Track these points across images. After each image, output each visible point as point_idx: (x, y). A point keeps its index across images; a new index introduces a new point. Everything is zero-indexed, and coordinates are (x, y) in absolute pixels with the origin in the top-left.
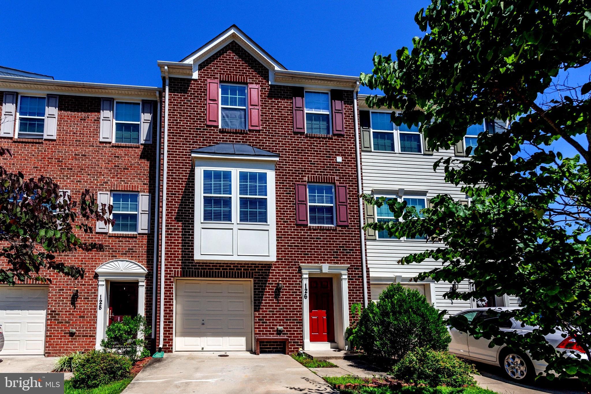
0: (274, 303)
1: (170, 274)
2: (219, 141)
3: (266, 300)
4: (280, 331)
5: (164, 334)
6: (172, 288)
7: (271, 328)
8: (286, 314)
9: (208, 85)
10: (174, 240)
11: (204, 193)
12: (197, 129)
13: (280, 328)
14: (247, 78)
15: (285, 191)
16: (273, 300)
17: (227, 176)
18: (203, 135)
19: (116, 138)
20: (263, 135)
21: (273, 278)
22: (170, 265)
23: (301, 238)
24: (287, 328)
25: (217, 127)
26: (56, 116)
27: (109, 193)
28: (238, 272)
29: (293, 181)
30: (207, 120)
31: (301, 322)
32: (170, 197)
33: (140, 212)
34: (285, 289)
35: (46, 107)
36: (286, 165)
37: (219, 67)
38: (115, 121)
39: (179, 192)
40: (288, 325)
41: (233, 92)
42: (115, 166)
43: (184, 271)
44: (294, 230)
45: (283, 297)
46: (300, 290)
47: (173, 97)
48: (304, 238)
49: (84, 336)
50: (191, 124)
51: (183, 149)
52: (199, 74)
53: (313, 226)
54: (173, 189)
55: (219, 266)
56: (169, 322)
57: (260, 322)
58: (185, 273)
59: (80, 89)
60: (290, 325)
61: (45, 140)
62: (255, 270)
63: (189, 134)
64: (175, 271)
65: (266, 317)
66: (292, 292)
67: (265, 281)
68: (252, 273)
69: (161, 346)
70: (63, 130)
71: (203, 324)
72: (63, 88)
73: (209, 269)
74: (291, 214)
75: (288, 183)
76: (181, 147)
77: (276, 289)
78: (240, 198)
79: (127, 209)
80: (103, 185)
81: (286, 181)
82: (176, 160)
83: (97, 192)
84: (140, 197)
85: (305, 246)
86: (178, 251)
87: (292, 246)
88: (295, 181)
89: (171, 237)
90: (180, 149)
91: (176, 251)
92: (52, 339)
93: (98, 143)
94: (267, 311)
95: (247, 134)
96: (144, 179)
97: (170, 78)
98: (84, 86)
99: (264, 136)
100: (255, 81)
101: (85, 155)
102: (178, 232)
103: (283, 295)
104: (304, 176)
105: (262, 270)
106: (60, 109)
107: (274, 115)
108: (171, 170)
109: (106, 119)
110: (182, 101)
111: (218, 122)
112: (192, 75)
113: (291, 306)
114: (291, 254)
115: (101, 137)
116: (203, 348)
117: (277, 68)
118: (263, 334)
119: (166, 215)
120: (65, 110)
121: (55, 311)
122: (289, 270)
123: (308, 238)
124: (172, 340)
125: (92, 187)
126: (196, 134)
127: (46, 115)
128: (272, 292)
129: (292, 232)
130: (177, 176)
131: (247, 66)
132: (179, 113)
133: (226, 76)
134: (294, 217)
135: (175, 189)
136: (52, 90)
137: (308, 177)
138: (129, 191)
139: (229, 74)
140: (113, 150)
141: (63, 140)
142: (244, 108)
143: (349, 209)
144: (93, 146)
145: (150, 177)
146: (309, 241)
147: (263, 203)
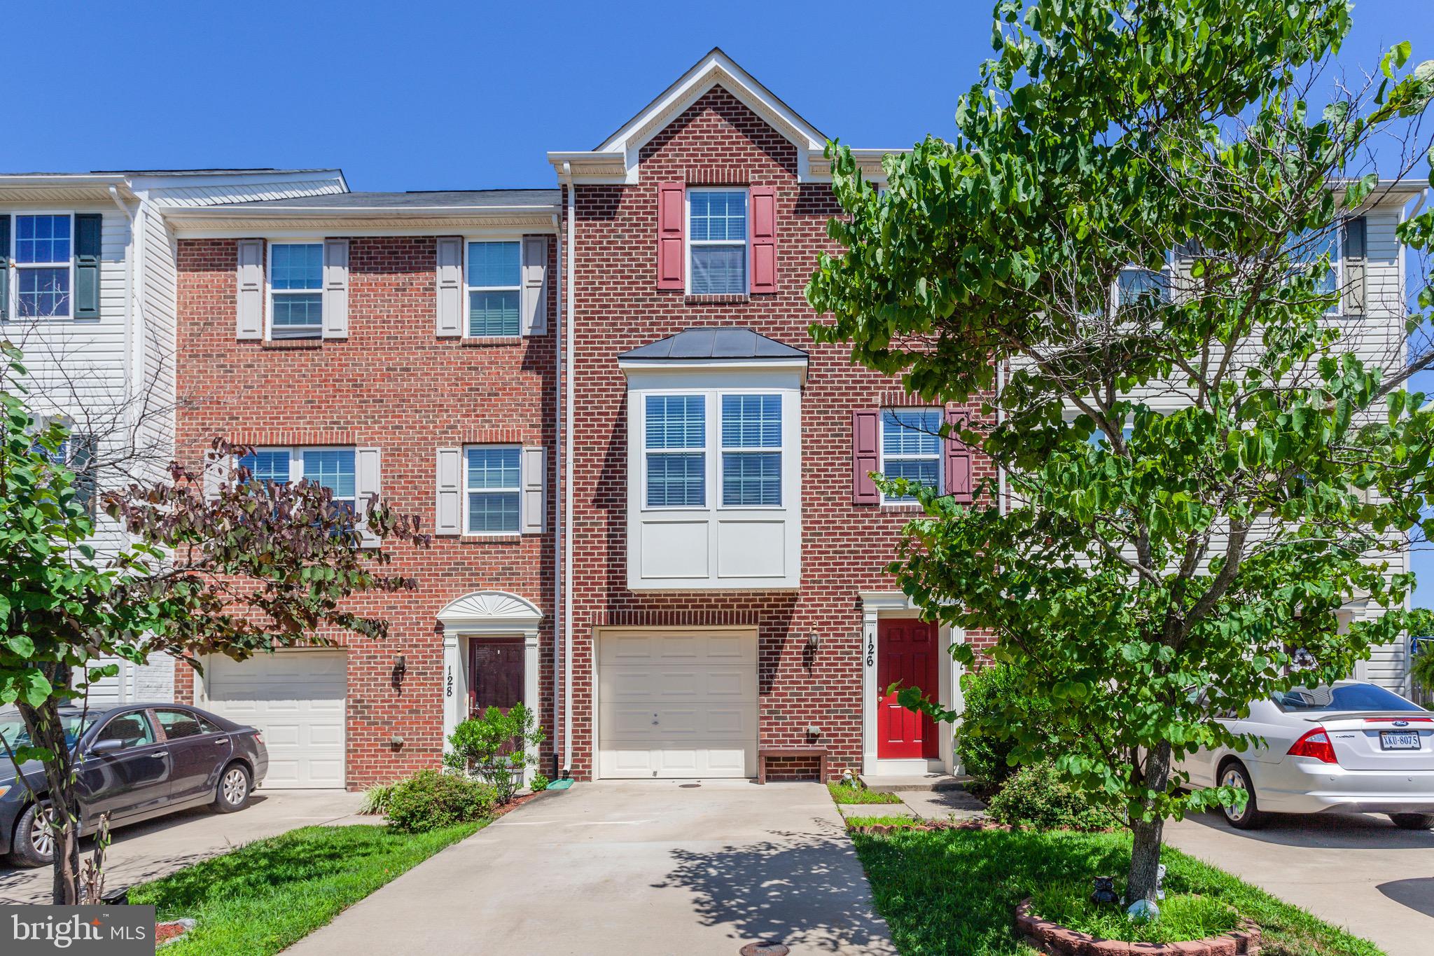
0: (802, 676)
1: (584, 619)
2: (685, 323)
3: (785, 671)
4: (813, 735)
5: (573, 743)
6: (589, 649)
7: (795, 730)
8: (828, 700)
9: (660, 195)
10: (592, 548)
11: (648, 446)
12: (637, 300)
13: (815, 729)
14: (747, 172)
15: (830, 430)
16: (800, 670)
17: (697, 406)
18: (650, 312)
19: (471, 325)
20: (781, 304)
21: (800, 624)
22: (584, 601)
23: (863, 534)
24: (829, 729)
25: (681, 292)
26: (346, 286)
27: (459, 449)
28: (726, 613)
29: (847, 406)
30: (660, 278)
31: (859, 715)
32: (581, 454)
33: (525, 487)
34: (826, 647)
35: (325, 268)
36: (833, 370)
37: (684, 150)
38: (466, 288)
39: (600, 443)
40: (831, 723)
41: (718, 205)
42: (470, 390)
43: (612, 613)
44: (848, 516)
45: (821, 664)
46: (857, 647)
47: (584, 231)
48: (870, 534)
49: (419, 750)
50: (625, 289)
51: (607, 348)
52: (641, 173)
53: (891, 507)
54: (588, 437)
55: (687, 601)
56: (584, 719)
57: (770, 718)
58: (613, 619)
59: (391, 222)
60: (836, 723)
61: (327, 340)
62: (762, 606)
63: (622, 312)
64: (594, 614)
65: (785, 706)
66: (842, 653)
67: (784, 629)
68: (756, 613)
69: (567, 767)
70: (362, 317)
71: (656, 723)
72: (357, 222)
73: (664, 607)
74: (841, 482)
75: (837, 412)
76: (603, 343)
77: (806, 647)
78: (723, 453)
79: (495, 481)
80: (446, 432)
81: (833, 406)
82: (592, 373)
83: (434, 449)
84: (525, 454)
85: (872, 552)
86: (601, 572)
87: (843, 552)
88: (854, 406)
89: (584, 542)
90: (601, 349)
91: (595, 572)
92: (358, 756)
93: (434, 340)
94: (785, 694)
95: (746, 303)
96: (532, 415)
97: (578, 188)
98: (399, 216)
99: (785, 307)
100: (765, 177)
101: (408, 370)
102: (599, 530)
103: (821, 659)
104: (872, 394)
105: (777, 606)
106: (353, 270)
107: (807, 254)
108: (583, 396)
109: (449, 284)
110: (605, 237)
111: (683, 281)
112: (625, 176)
113: (839, 682)
114: (841, 570)
115: (439, 326)
116: (655, 773)
117: (815, 145)
118: (777, 742)
119: (575, 495)
120: (362, 271)
121: (362, 701)
122: (836, 605)
123: (878, 533)
124: (590, 755)
125: (426, 439)
126: (636, 312)
127: (326, 284)
128: (798, 653)
129: (844, 522)
130: (596, 408)
131: (747, 143)
132: (598, 266)
133: (700, 172)
134: (847, 487)
135: (592, 437)
136: (334, 227)
137: (883, 394)
138: (502, 443)
139: (707, 166)
140: (465, 355)
141: (362, 339)
142: (742, 242)
143: (974, 463)
144: (424, 348)
145: (543, 410)
146: (882, 540)
147: (773, 461)
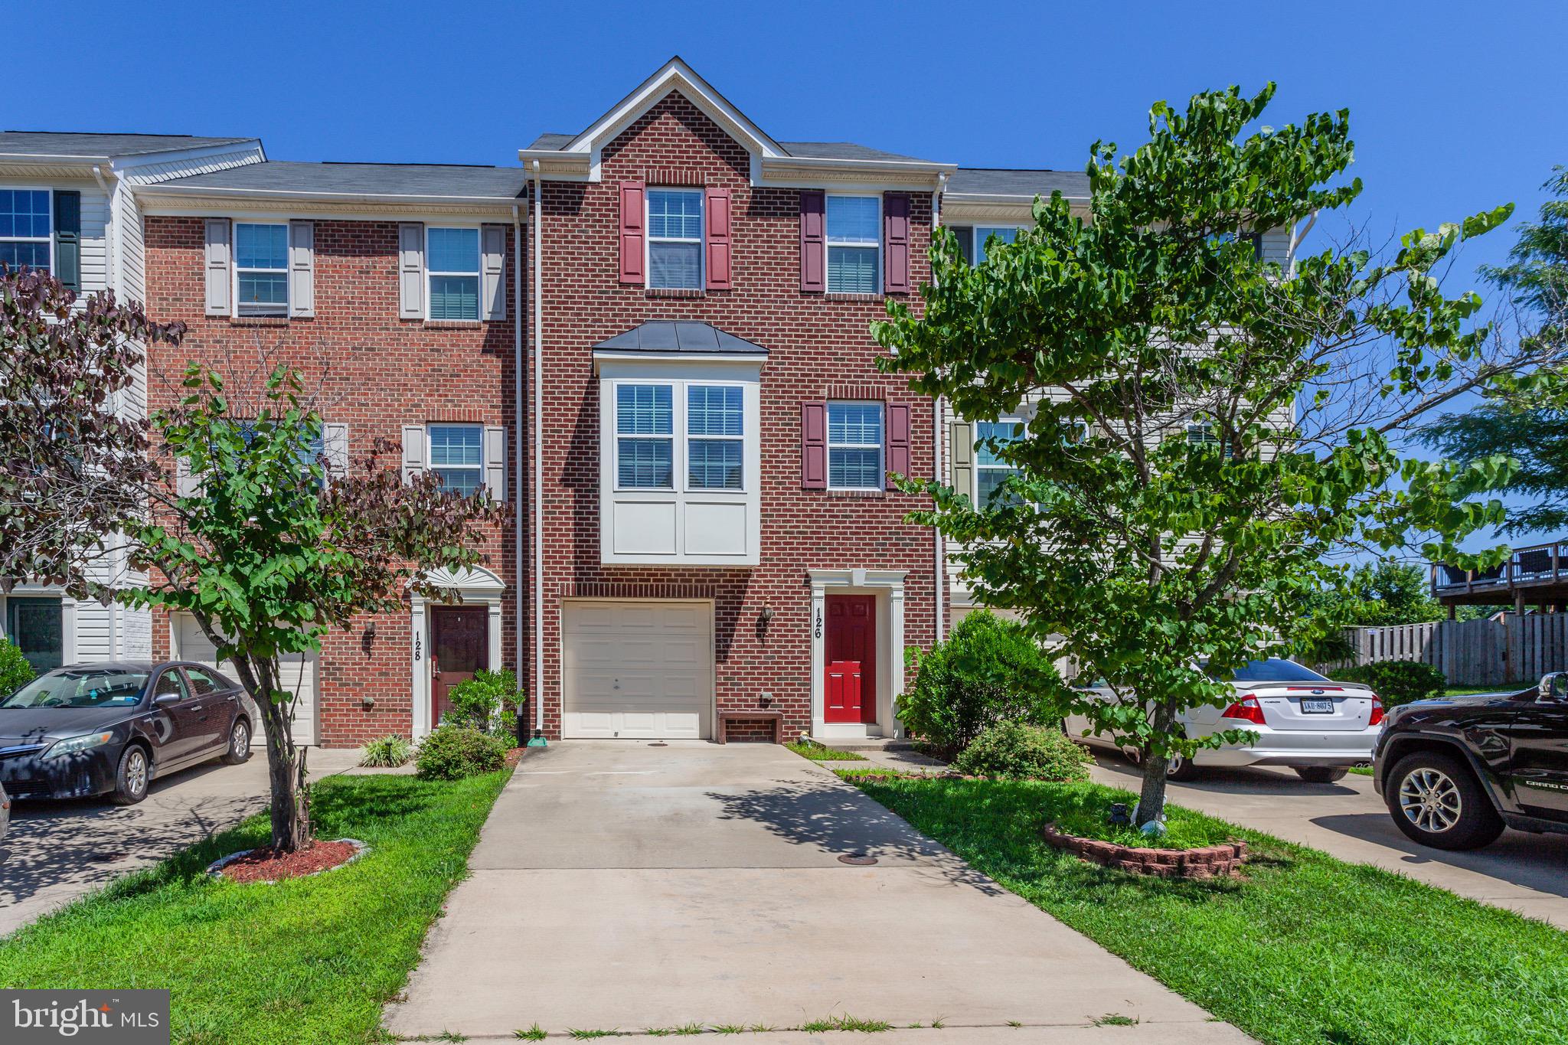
0: (756, 646)
1: (553, 590)
2: (645, 316)
3: (740, 641)
4: (766, 700)
5: (545, 705)
6: (558, 618)
7: (749, 695)
8: (779, 668)
9: (622, 193)
10: (560, 524)
11: (619, 431)
12: (600, 292)
13: (767, 695)
14: (703, 174)
15: (780, 419)
16: (753, 641)
17: (665, 395)
18: (613, 304)
19: (432, 308)
20: (736, 300)
21: (753, 598)
22: (553, 574)
23: (811, 516)
24: (780, 695)
25: (641, 286)
26: (311, 267)
27: (423, 427)
28: (685, 587)
29: (797, 398)
30: (622, 272)
31: (808, 682)
32: (549, 436)
33: (487, 464)
34: (777, 620)
35: (291, 249)
36: (783, 364)
37: (644, 151)
38: (428, 273)
39: (567, 426)
40: (782, 690)
41: (675, 206)
42: (433, 370)
43: (579, 585)
44: (797, 499)
45: (773, 636)
46: (806, 620)
47: (550, 225)
48: (817, 516)
49: (388, 710)
50: (589, 281)
51: (572, 337)
52: (603, 171)
53: (837, 492)
54: (555, 420)
55: (648, 575)
56: (553, 683)
57: (726, 684)
58: (580, 591)
59: (356, 207)
60: (786, 690)
61: (292, 319)
62: (718, 581)
63: (586, 303)
64: (562, 586)
65: (740, 674)
66: (792, 625)
67: (738, 603)
68: (713, 587)
69: (539, 727)
70: (327, 298)
71: (617, 687)
72: (323, 206)
73: (627, 580)
74: (791, 467)
75: (787, 403)
76: (568, 331)
77: (759, 620)
78: (689, 440)
79: (458, 458)
80: (411, 411)
81: (783, 397)
82: (559, 360)
83: (399, 426)
84: (486, 433)
85: (819, 533)
86: (568, 546)
87: (792, 533)
88: (803, 398)
89: (553, 518)
90: (567, 337)
91: (563, 546)
92: (331, 715)
93: (398, 322)
94: (740, 663)
95: (703, 298)
96: (492, 396)
97: (544, 184)
98: (365, 202)
99: (738, 303)
100: (720, 180)
101: (373, 349)
102: (567, 507)
103: (773, 630)
104: (820, 387)
105: (733, 581)
106: (318, 252)
107: (759, 254)
108: (550, 382)
109: (412, 269)
110: (570, 231)
111: (643, 276)
112: (588, 174)
113: (789, 652)
114: (791, 549)
115: (403, 309)
116: (616, 734)
117: (768, 153)
118: (732, 706)
119: (543, 474)
120: (326, 252)
121: (334, 664)
122: (786, 582)
123: (825, 516)
124: (559, 716)
125: (391, 416)
126: (599, 304)
127: (292, 265)
128: (751, 625)
129: (793, 505)
130: (563, 393)
131: (703, 147)
132: (563, 259)
133: (658, 172)
134: (797, 473)
135: (559, 420)
136: (300, 210)
137: (830, 387)
138: (464, 422)
139: (665, 167)
140: (428, 336)
141: (327, 318)
142: (698, 240)
143: (913, 453)
144: (388, 329)
145: (503, 392)
146: (828, 522)
147: (735, 449)
